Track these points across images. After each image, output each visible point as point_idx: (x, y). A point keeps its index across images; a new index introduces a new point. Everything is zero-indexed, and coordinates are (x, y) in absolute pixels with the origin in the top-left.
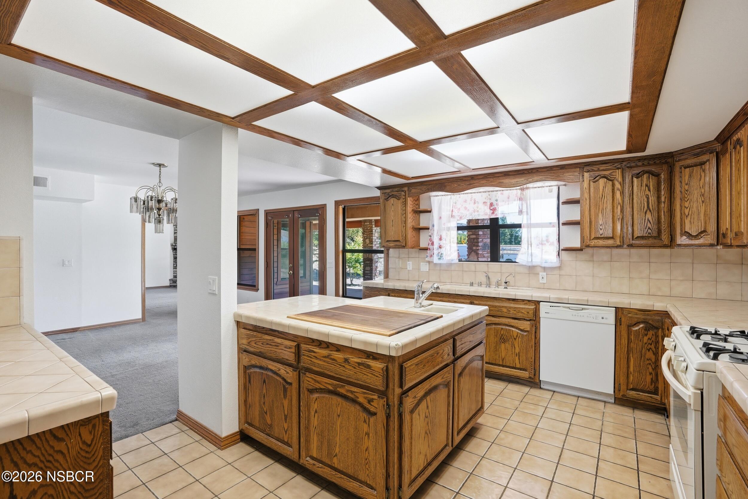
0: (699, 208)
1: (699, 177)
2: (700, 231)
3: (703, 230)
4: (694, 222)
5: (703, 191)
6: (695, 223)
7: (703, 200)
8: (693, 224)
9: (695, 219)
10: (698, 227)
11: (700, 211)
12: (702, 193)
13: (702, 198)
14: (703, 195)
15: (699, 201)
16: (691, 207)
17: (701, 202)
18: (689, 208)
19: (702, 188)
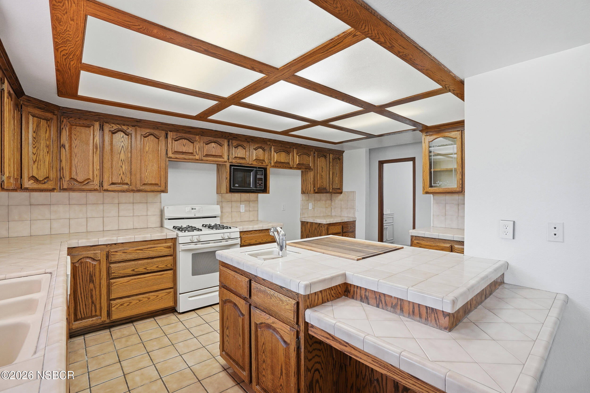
0: (45, 157)
1: (45, 130)
2: (45, 177)
3: (47, 176)
4: (41, 168)
5: (48, 143)
6: (41, 170)
7: (48, 151)
8: (39, 169)
9: (41, 166)
10: (44, 173)
11: (45, 160)
12: (47, 144)
13: (47, 148)
14: (48, 147)
15: (44, 150)
16: (38, 154)
17: (46, 153)
18: (36, 155)
19: (47, 141)
